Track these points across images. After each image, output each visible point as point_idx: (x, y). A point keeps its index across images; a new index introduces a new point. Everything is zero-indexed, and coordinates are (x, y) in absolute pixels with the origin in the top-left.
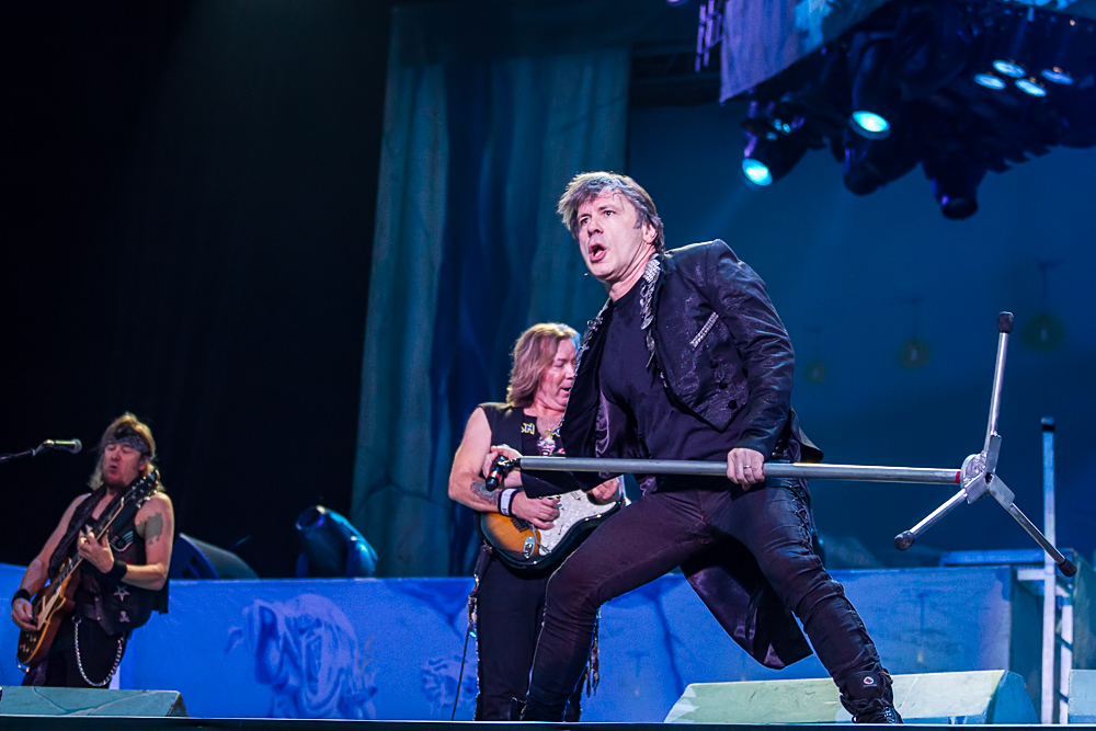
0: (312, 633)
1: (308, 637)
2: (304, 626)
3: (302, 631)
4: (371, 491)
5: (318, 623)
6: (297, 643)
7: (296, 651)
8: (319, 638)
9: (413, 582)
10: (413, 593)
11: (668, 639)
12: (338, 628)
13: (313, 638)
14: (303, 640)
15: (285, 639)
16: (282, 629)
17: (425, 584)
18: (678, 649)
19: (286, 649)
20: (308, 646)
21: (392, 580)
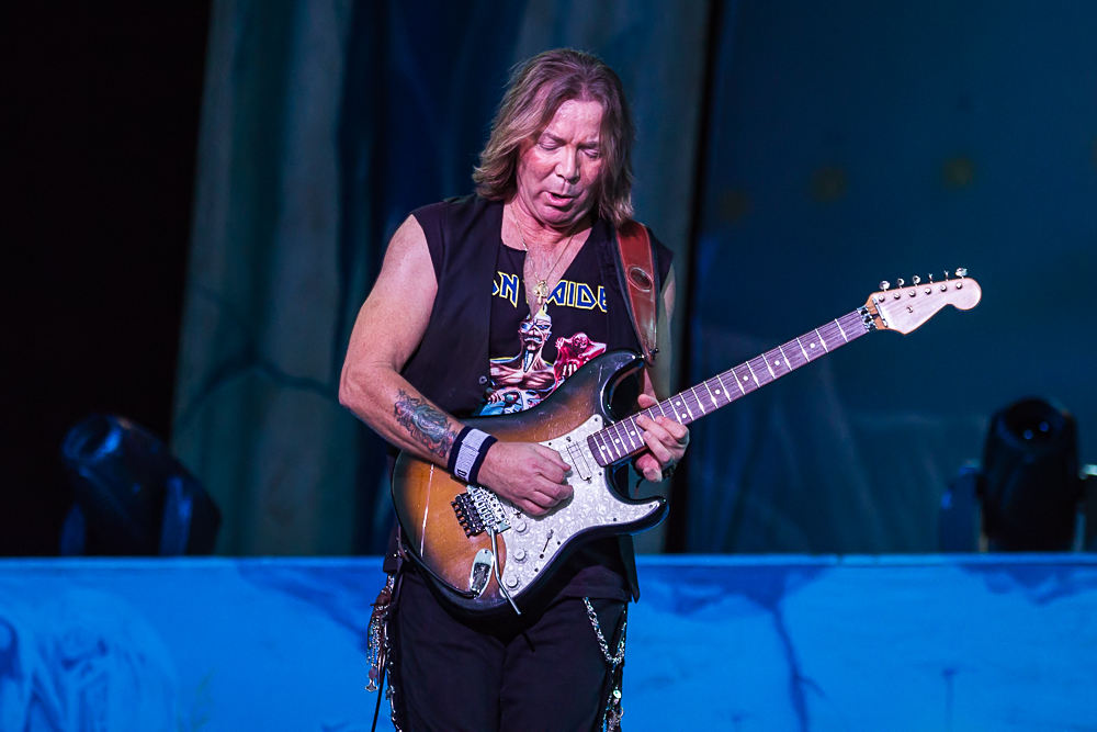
0: (89, 668)
1: (83, 674)
2: (71, 653)
3: (69, 664)
4: (215, 378)
5: (103, 648)
6: (60, 689)
7: (55, 701)
8: (104, 677)
9: (296, 568)
10: (294, 590)
11: (797, 681)
12: (142, 658)
13: (90, 677)
14: (72, 680)
15: (36, 680)
16: (29, 660)
17: (317, 572)
18: (815, 705)
19: (37, 698)
20: (82, 695)
21: (251, 563)
